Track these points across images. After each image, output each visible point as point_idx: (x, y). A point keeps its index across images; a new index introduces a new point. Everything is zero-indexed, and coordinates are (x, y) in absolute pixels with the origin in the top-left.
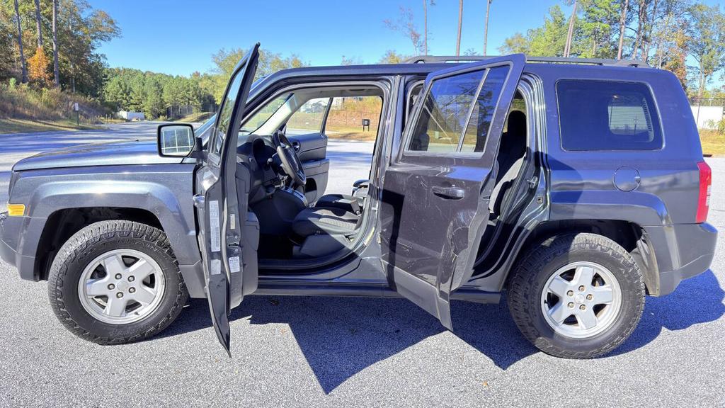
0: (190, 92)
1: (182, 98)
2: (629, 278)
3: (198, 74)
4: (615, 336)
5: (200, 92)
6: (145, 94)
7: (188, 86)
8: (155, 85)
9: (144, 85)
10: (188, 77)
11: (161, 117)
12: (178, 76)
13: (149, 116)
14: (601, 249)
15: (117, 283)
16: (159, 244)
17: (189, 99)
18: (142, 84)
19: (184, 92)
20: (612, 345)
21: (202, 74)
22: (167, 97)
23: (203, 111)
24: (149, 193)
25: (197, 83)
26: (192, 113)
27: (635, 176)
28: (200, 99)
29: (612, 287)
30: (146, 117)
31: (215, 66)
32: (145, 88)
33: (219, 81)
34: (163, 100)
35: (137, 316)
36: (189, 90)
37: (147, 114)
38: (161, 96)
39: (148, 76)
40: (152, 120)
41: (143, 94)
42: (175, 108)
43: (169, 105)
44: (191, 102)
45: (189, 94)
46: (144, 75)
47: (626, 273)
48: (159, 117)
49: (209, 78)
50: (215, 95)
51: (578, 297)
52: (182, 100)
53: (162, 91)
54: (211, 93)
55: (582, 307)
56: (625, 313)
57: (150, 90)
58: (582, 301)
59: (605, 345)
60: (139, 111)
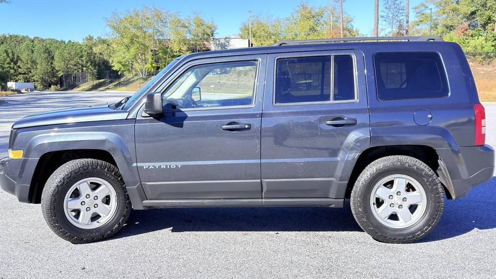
0: (84, 59)
1: (75, 65)
2: (430, 185)
3: (91, 38)
4: (424, 226)
5: (94, 57)
6: (34, 62)
7: (81, 52)
8: (45, 52)
9: (33, 52)
10: (81, 42)
11: (52, 87)
12: (70, 41)
13: (39, 86)
14: (409, 165)
15: (87, 200)
16: (115, 174)
17: (83, 66)
18: (30, 51)
19: (77, 59)
20: (422, 232)
21: (95, 37)
22: (58, 64)
23: (98, 79)
24: (106, 139)
25: (91, 48)
26: (85, 82)
27: (428, 115)
28: (95, 66)
29: (420, 192)
30: (35, 88)
31: (109, 30)
32: (35, 55)
33: (114, 45)
34: (54, 68)
35: (99, 224)
36: (82, 57)
37: (36, 84)
38: (52, 63)
39: (36, 42)
40: (43, 90)
41: (32, 62)
42: (68, 76)
43: (60, 74)
44: (84, 69)
45: (82, 61)
46: (33, 41)
47: (427, 181)
48: (50, 86)
49: (104, 42)
50: (110, 61)
51: (397, 199)
52: (75, 67)
53: (53, 58)
54: (105, 58)
55: (400, 206)
56: (430, 209)
57: (39, 58)
58: (400, 203)
59: (417, 232)
60: (29, 81)
